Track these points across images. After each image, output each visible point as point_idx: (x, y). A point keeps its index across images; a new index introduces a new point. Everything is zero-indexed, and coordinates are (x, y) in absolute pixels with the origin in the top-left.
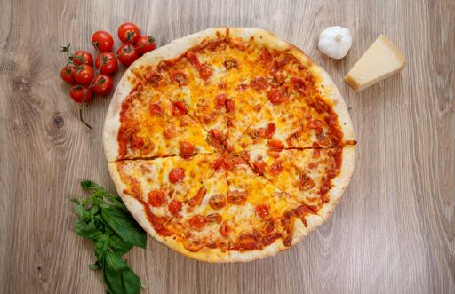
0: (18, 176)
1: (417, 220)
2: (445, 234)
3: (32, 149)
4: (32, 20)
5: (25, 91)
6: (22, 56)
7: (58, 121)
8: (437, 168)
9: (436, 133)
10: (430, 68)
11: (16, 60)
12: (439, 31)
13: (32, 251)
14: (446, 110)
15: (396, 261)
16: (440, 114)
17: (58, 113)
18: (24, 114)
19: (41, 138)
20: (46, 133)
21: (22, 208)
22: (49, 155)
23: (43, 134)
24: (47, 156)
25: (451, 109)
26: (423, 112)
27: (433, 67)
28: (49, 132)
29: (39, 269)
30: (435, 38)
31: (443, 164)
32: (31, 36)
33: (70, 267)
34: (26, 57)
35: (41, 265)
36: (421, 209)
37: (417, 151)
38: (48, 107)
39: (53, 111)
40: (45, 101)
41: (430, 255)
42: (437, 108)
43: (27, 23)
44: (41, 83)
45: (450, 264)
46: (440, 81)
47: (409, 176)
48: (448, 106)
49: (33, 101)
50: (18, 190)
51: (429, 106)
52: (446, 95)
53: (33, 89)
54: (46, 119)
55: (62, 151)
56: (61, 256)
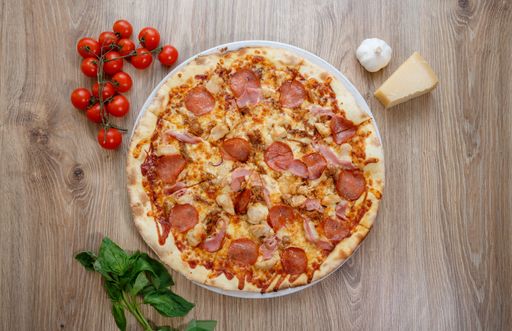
0: (38, 230)
1: (445, 268)
2: (474, 283)
3: (52, 203)
4: (48, 69)
5: (42, 143)
6: (39, 106)
7: (78, 173)
8: (465, 216)
9: (464, 180)
10: (457, 114)
11: (33, 110)
12: (466, 75)
13: (55, 308)
14: (474, 155)
15: (425, 311)
16: (468, 161)
17: (77, 165)
18: (42, 166)
19: (61, 191)
20: (65, 186)
21: (42, 264)
22: (69, 209)
23: (62, 187)
24: (67, 210)
25: (479, 154)
26: (451, 157)
27: (460, 112)
28: (69, 186)
29: (62, 326)
30: (462, 82)
31: (471, 211)
32: (48, 85)
33: (94, 325)
34: (44, 107)
35: (64, 323)
36: (449, 256)
37: (445, 199)
38: (67, 158)
39: (72, 163)
40: (64, 153)
41: (459, 304)
42: (465, 154)
43: (44, 71)
44: (59, 134)
45: (479, 312)
46: (467, 126)
47: (437, 223)
48: (476, 152)
49: (52, 153)
50: (38, 246)
51: (457, 152)
52: (474, 141)
53: (51, 140)
54: (66, 172)
55: (83, 205)
56: (84, 313)
